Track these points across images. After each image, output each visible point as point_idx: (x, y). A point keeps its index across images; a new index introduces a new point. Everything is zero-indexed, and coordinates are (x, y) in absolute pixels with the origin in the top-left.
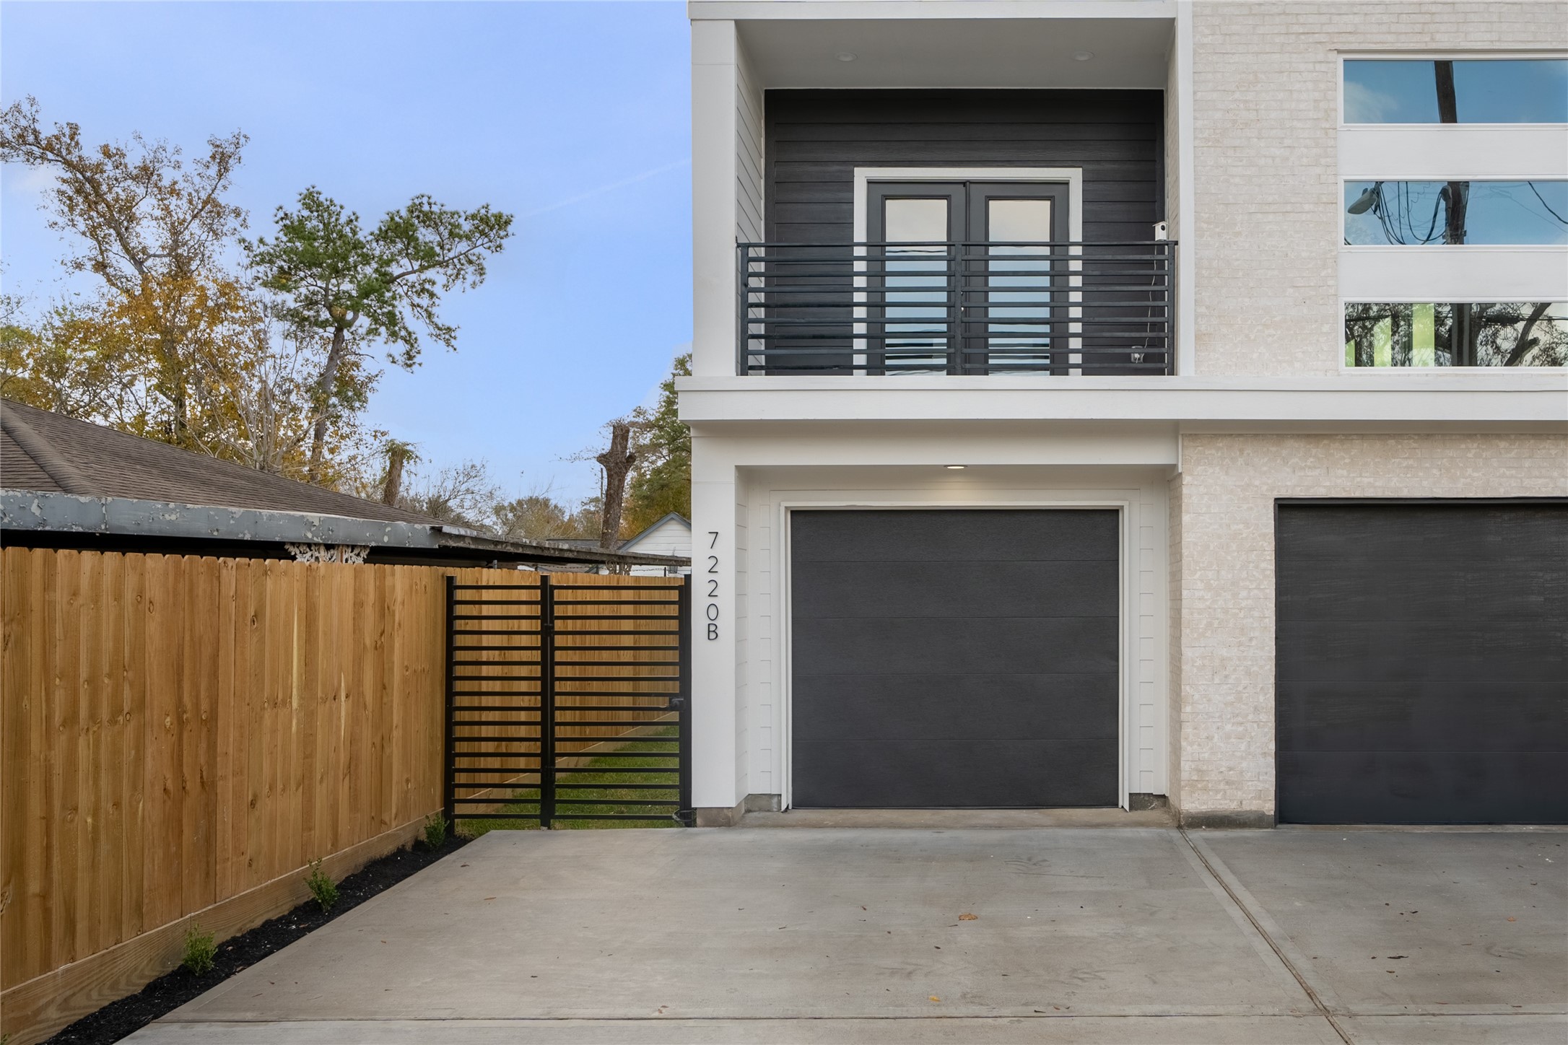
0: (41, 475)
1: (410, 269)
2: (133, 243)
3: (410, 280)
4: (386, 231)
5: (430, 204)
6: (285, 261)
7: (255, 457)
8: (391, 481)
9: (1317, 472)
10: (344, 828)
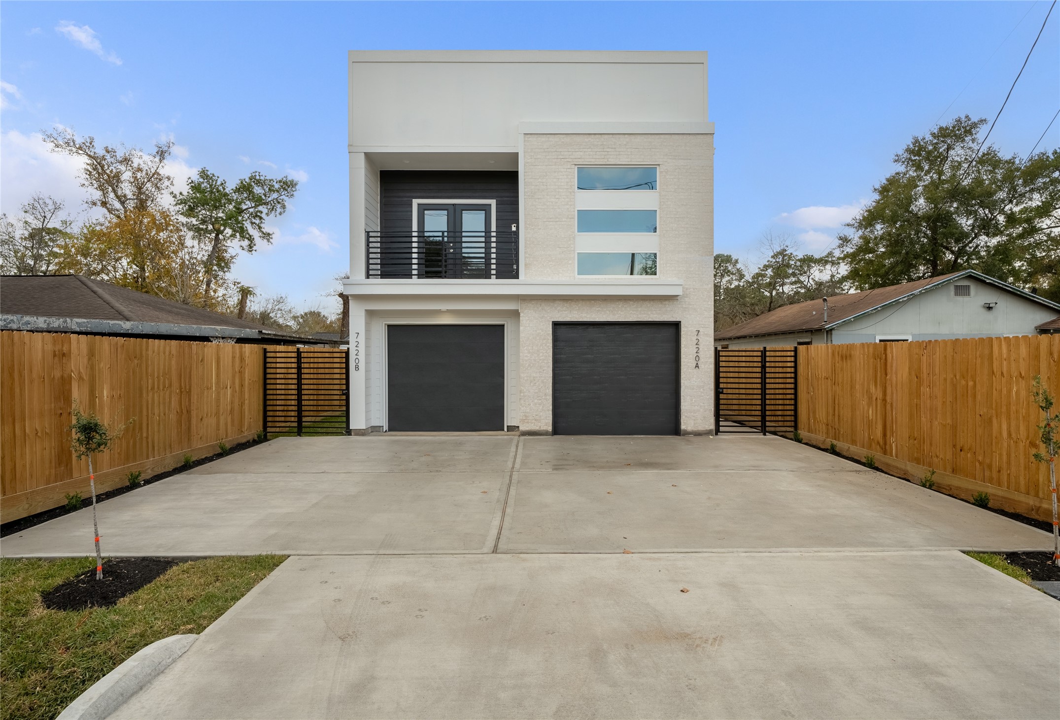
0: (112, 310)
1: (250, 206)
2: (119, 193)
3: (251, 211)
4: (239, 189)
5: (259, 176)
6: (192, 203)
7: (181, 296)
8: (242, 303)
9: (566, 312)
10: (229, 431)
